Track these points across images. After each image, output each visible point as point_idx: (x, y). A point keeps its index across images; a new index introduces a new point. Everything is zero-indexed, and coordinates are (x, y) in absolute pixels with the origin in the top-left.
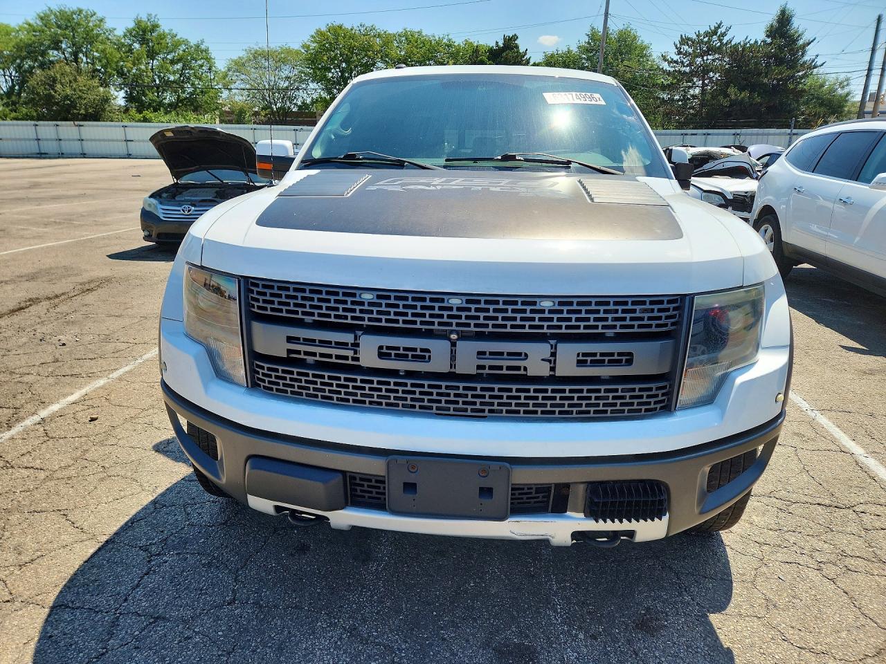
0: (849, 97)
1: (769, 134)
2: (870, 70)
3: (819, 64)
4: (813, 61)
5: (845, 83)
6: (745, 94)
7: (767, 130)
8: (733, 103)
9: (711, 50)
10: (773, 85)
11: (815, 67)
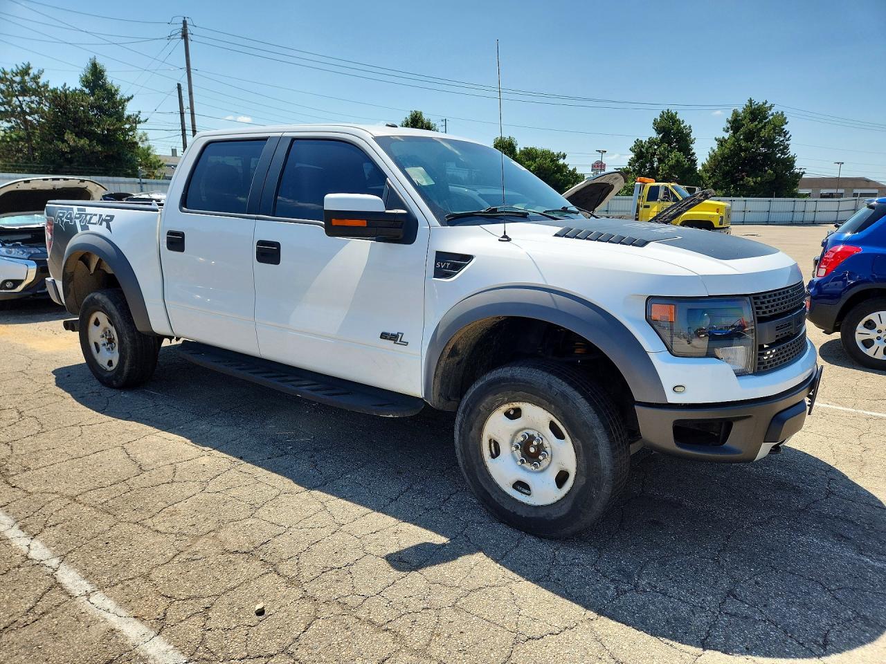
0: (150, 151)
1: (119, 183)
2: (184, 130)
3: (142, 119)
4: (137, 116)
5: (144, 138)
6: (84, 142)
7: (116, 179)
8: (73, 150)
9: (25, 91)
10: (104, 135)
11: (139, 122)
